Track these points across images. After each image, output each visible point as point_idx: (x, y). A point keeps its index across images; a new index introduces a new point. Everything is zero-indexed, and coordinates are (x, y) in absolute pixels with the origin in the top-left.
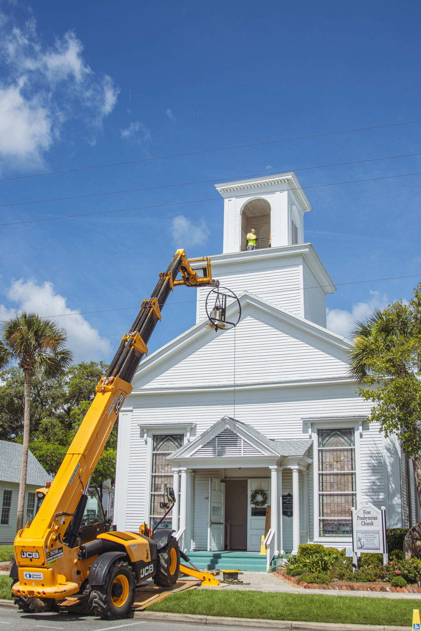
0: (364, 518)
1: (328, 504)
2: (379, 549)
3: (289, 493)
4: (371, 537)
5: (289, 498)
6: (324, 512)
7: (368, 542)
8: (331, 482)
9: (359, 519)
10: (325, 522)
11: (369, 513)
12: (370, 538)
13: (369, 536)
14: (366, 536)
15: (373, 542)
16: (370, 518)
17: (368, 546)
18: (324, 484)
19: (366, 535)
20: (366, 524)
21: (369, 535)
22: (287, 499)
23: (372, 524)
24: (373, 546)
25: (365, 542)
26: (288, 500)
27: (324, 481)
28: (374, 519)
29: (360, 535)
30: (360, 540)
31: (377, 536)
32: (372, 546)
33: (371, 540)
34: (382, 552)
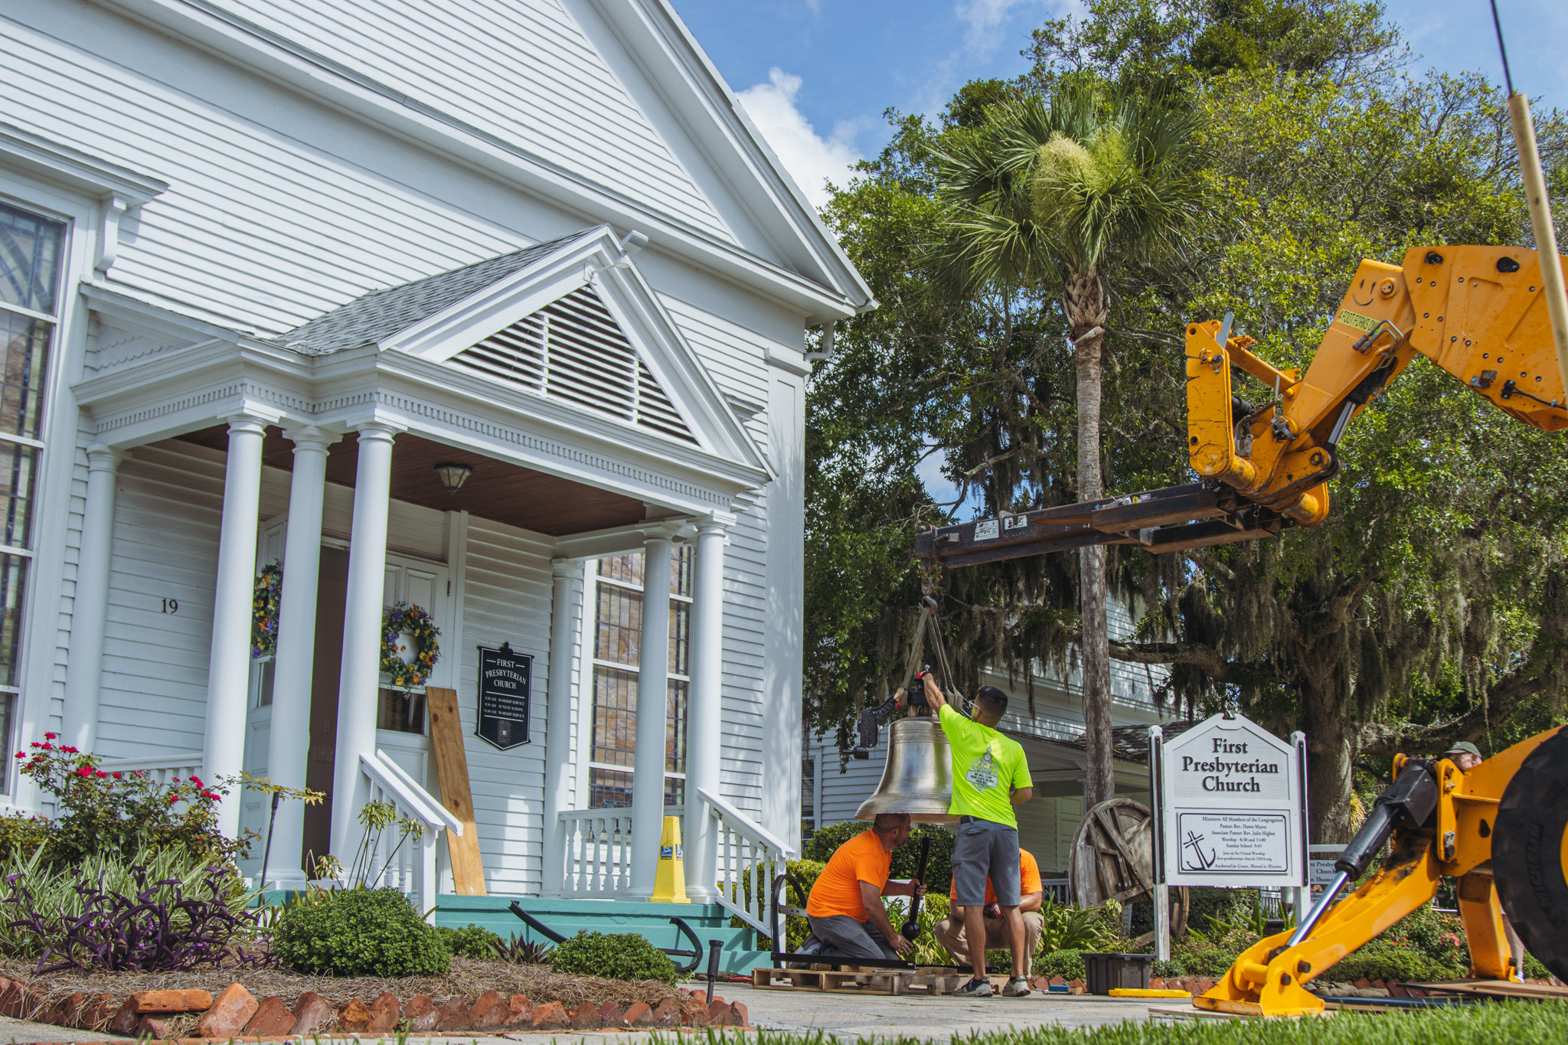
0: (1217, 766)
1: (610, 713)
2: (1284, 873)
3: (507, 644)
4: (1247, 830)
5: (504, 663)
6: (597, 744)
7: (1234, 850)
8: (622, 625)
9: (1191, 767)
10: (599, 782)
11: (1242, 748)
12: (1243, 836)
13: (1241, 830)
14: (1225, 830)
15: (1257, 850)
16: (1241, 768)
17: (1236, 863)
18: (601, 627)
19: (1225, 823)
20: (1220, 786)
21: (1238, 823)
22: (501, 667)
23: (1255, 787)
24: (1257, 863)
25: (1221, 848)
26: (500, 673)
27: (602, 618)
28: (1265, 771)
29: (1191, 824)
30: (1195, 841)
31: (1277, 827)
32: (1252, 862)
33: (1248, 843)
34: (1299, 883)
